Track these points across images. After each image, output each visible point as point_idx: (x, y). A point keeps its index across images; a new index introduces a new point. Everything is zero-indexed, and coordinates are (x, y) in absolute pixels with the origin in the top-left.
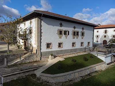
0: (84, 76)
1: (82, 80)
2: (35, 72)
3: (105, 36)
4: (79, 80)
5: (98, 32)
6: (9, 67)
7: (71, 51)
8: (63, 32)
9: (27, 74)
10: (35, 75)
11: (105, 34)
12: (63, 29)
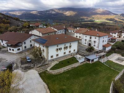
0: (65, 70)
1: (64, 72)
2: (47, 69)
3: (90, 41)
4: (63, 72)
5: (86, 37)
6: (38, 67)
7: (63, 56)
8: (59, 49)
9: (44, 70)
10: (47, 70)
11: (90, 40)
12: (59, 47)
